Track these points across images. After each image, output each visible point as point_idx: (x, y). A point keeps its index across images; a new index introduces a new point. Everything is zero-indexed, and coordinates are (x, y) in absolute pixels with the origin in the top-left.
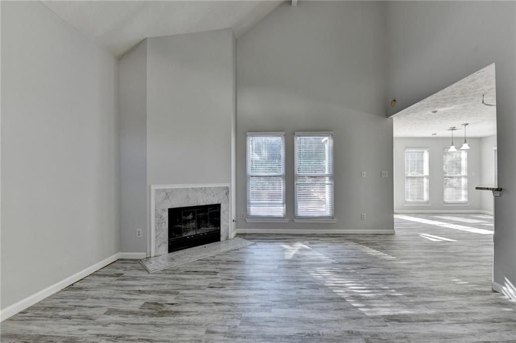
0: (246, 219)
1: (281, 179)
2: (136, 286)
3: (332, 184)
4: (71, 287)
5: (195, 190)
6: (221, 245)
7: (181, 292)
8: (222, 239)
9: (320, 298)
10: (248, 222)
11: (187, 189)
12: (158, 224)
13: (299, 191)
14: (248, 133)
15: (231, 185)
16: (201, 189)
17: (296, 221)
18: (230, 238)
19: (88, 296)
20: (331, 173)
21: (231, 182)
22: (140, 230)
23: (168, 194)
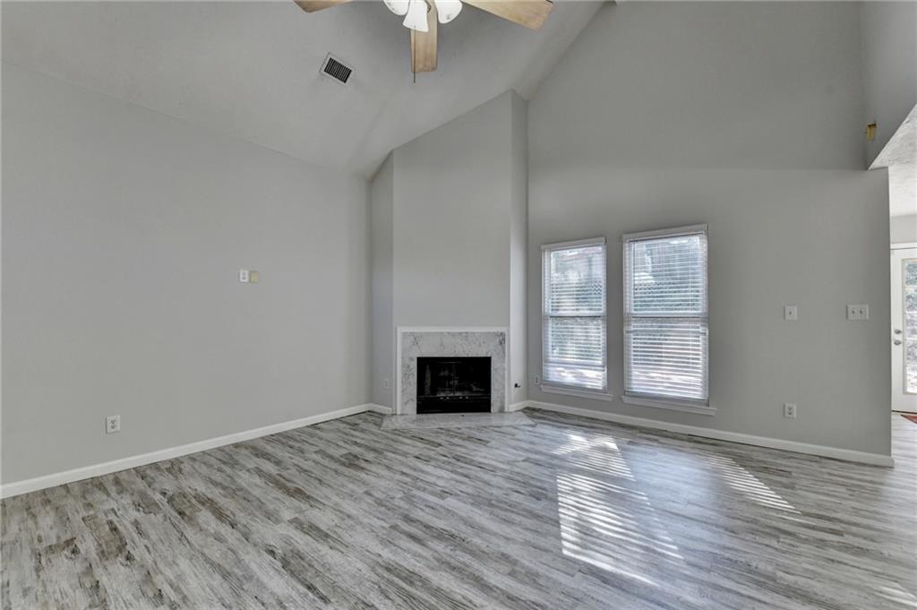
0: (542, 386)
1: (600, 322)
2: (356, 437)
3: (705, 334)
4: (314, 426)
5: (453, 335)
6: (492, 417)
7: (386, 453)
8: (493, 409)
9: (524, 510)
10: (543, 390)
11: (442, 333)
12: (405, 375)
13: (633, 343)
14: (543, 247)
15: (509, 330)
16: (461, 333)
17: (626, 400)
18: (506, 410)
19: (316, 435)
20: (705, 311)
21: (509, 325)
22: (387, 380)
23: (416, 339)
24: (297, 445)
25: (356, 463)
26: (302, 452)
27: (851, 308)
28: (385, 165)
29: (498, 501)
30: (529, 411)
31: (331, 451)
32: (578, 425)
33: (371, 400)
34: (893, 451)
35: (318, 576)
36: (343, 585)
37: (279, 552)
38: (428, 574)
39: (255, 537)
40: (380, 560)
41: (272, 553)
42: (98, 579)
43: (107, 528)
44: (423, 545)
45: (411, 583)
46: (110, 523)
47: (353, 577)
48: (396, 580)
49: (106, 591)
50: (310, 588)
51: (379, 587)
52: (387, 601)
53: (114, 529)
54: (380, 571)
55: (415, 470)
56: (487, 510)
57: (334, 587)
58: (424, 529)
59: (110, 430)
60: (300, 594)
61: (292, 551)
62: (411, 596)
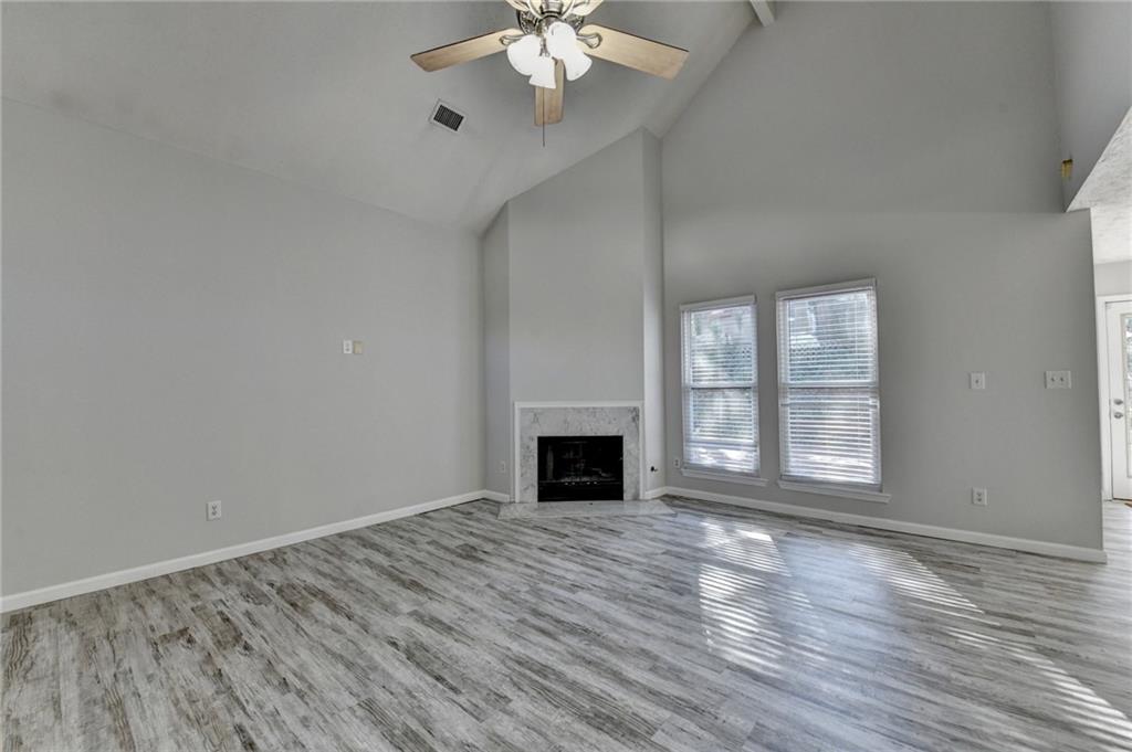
0: (683, 470)
1: (752, 394)
2: (473, 527)
3: (875, 407)
5: (579, 411)
6: (625, 506)
7: (507, 544)
8: (627, 495)
10: (685, 475)
11: (566, 409)
12: (524, 458)
13: (790, 419)
14: (682, 308)
15: (643, 405)
16: (587, 409)
17: (783, 485)
18: (641, 497)
19: (427, 525)
20: (875, 380)
21: (643, 399)
22: (503, 462)
23: (536, 415)
24: (406, 535)
25: (474, 554)
26: (413, 542)
27: (1049, 374)
28: (499, 218)
29: (635, 596)
30: (669, 499)
31: (445, 541)
32: (726, 515)
33: (485, 485)
34: (1105, 545)
35: (446, 667)
36: (473, 677)
37: (402, 643)
38: (562, 667)
39: (375, 629)
40: (509, 653)
41: (394, 644)
42: (219, 667)
43: (219, 618)
44: (555, 639)
45: (545, 677)
46: (221, 613)
47: (483, 669)
48: (528, 672)
49: (230, 679)
50: (439, 679)
51: (511, 679)
52: (521, 693)
53: (227, 620)
54: (510, 663)
55: (540, 562)
56: (623, 606)
57: (464, 679)
58: (555, 623)
59: (211, 517)
60: (428, 684)
61: (415, 643)
62: (545, 689)
